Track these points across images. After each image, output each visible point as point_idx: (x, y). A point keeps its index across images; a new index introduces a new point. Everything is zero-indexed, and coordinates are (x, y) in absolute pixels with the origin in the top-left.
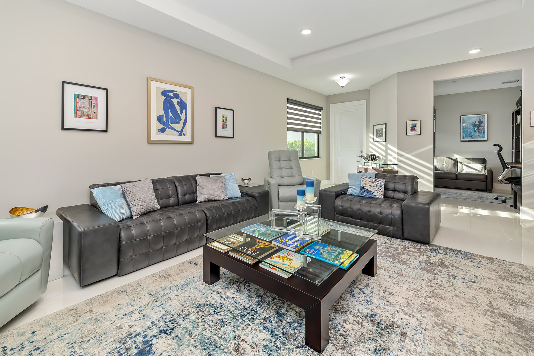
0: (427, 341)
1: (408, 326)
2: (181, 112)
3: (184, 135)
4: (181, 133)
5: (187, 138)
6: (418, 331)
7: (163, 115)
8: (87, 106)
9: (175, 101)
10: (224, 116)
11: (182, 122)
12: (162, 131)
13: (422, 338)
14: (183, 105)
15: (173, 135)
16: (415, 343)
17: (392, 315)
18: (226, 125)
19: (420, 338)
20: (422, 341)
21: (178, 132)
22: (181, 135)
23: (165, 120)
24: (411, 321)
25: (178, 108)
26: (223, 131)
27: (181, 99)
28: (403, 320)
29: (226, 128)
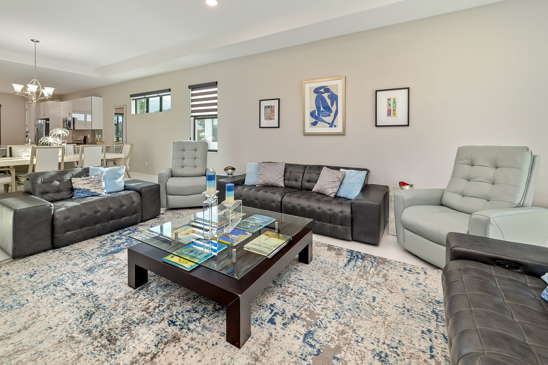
0: (94, 361)
1: (122, 350)
2: (332, 105)
3: (335, 126)
4: (331, 125)
5: (339, 129)
6: (110, 358)
7: (315, 110)
8: (270, 112)
9: (326, 95)
10: (390, 99)
11: (332, 115)
12: (314, 124)
13: (100, 357)
14: (334, 98)
15: (324, 127)
16: (99, 347)
17: (145, 340)
18: (394, 110)
19: (102, 355)
20: (98, 356)
21: (329, 124)
22: (332, 127)
23: (316, 115)
24: (127, 357)
25: (329, 101)
26: (389, 118)
27: (332, 92)
28: (133, 348)
29: (394, 114)
